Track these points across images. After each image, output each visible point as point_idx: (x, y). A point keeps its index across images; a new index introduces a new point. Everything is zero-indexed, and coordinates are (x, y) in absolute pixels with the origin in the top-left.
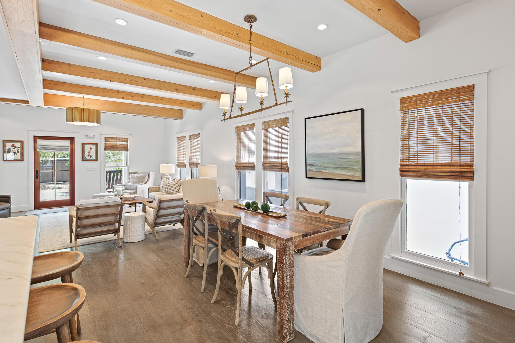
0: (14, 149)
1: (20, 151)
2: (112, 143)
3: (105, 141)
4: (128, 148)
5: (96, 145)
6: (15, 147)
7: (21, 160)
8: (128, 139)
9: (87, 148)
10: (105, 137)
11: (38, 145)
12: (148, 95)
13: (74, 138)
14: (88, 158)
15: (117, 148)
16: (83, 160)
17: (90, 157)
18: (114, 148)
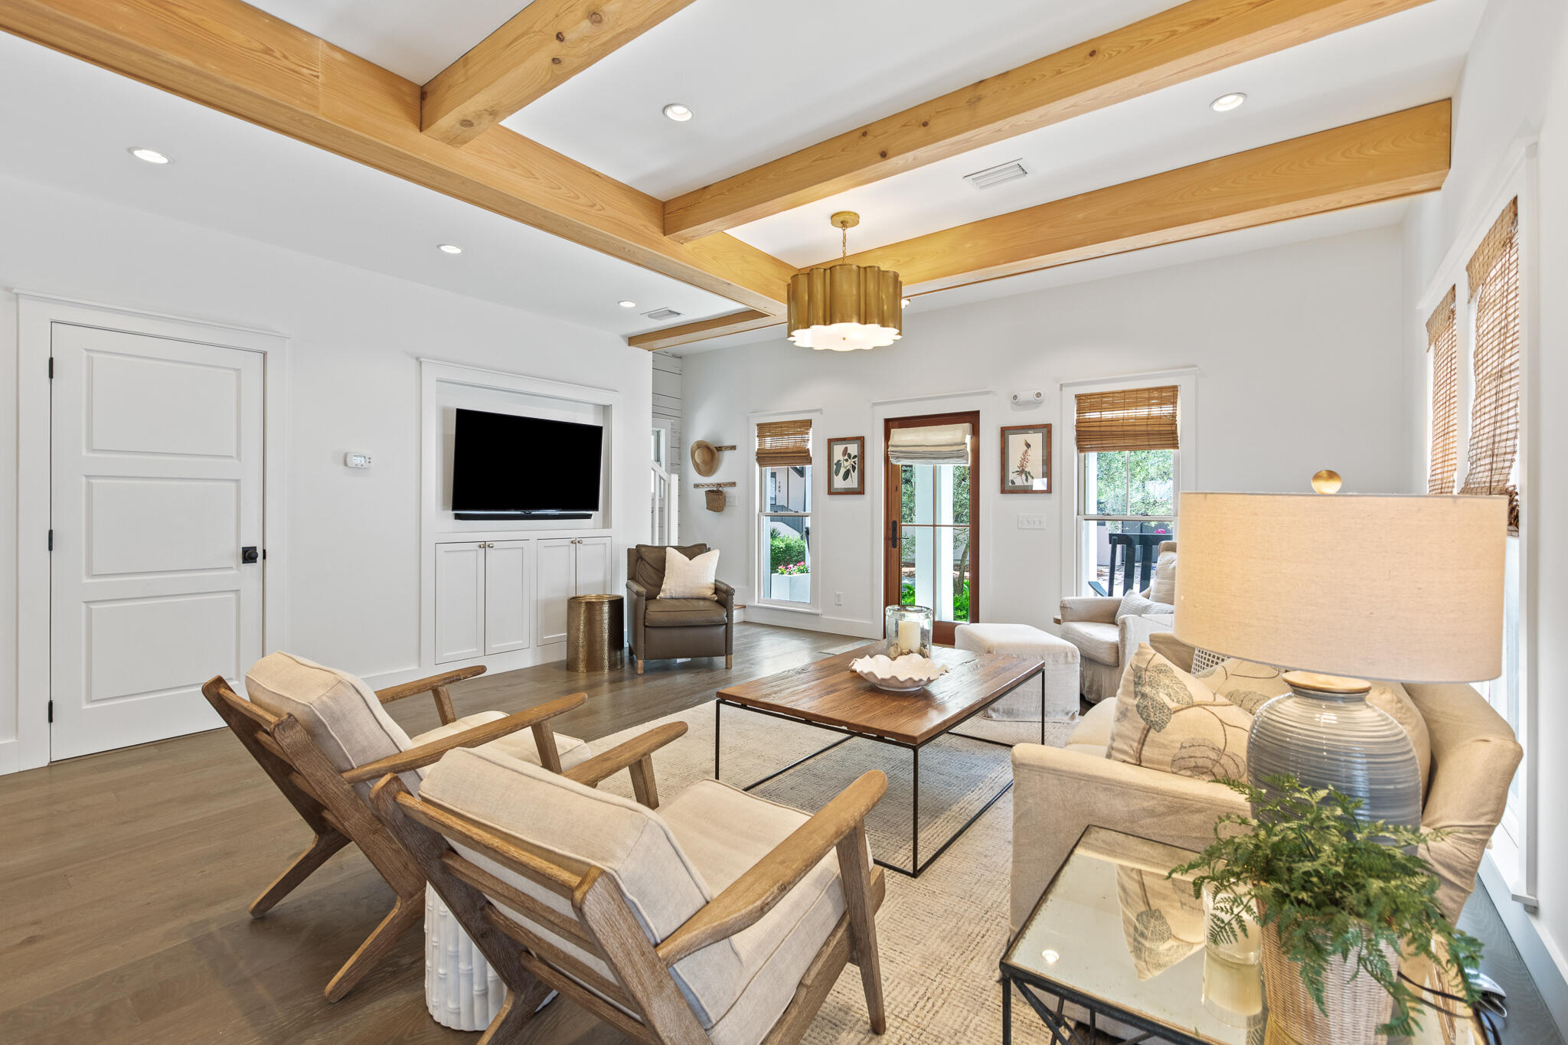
0: (847, 460)
1: (856, 466)
2: (1107, 415)
3: (1080, 411)
4: (1174, 432)
5: (1046, 430)
6: (849, 456)
7: (859, 490)
8: (1174, 389)
9: (1016, 442)
10: (1079, 397)
11: (892, 446)
12: (1007, 72)
13: (978, 412)
14: (1019, 481)
15: (1124, 435)
16: (1003, 491)
17: (1027, 480)
18: (1113, 435)
